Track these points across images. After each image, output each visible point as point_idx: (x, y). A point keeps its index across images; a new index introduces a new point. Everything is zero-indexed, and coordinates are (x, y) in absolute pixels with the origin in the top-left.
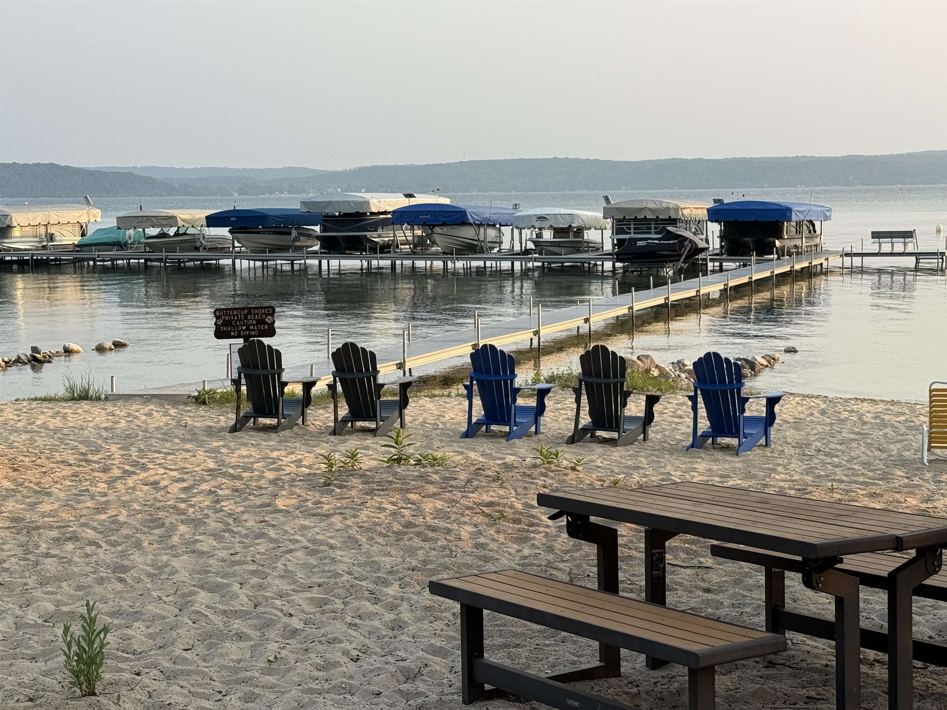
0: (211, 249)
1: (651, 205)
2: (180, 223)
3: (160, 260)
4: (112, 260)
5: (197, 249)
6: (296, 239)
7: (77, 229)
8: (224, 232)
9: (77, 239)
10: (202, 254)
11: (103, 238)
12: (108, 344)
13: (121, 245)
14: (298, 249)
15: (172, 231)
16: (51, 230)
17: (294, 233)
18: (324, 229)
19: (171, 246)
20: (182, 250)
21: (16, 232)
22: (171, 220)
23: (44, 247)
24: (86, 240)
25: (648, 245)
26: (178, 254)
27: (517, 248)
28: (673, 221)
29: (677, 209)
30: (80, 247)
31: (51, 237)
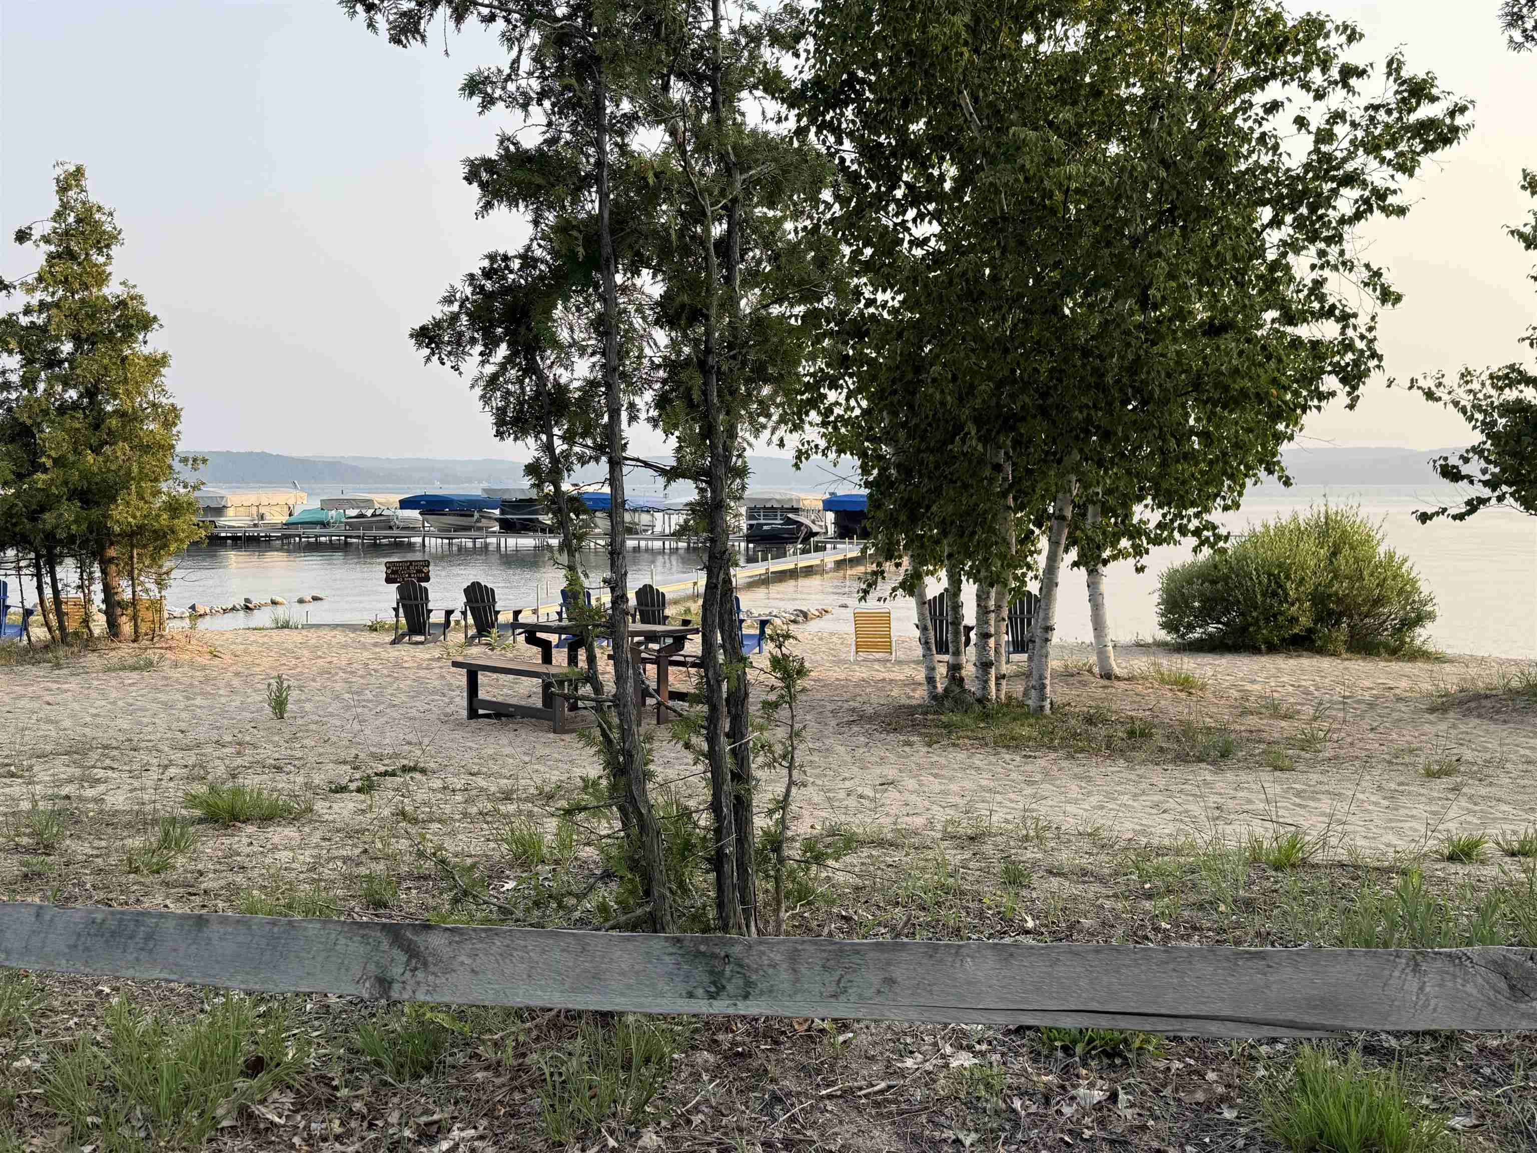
0: (404, 528)
1: (778, 497)
2: (377, 506)
3: (358, 537)
4: (316, 537)
5: (391, 528)
6: (478, 521)
7: (286, 509)
8: (415, 514)
9: (285, 519)
10: (395, 532)
11: (307, 518)
12: (308, 598)
13: (324, 524)
14: (480, 529)
15: (369, 513)
16: (262, 510)
17: (476, 515)
18: (503, 512)
19: (368, 526)
20: (377, 529)
21: (230, 512)
22: (369, 503)
23: (255, 525)
24: (293, 519)
25: (773, 530)
26: (374, 532)
27: (667, 532)
28: (795, 510)
29: (798, 501)
30: (288, 525)
31: (262, 517)
